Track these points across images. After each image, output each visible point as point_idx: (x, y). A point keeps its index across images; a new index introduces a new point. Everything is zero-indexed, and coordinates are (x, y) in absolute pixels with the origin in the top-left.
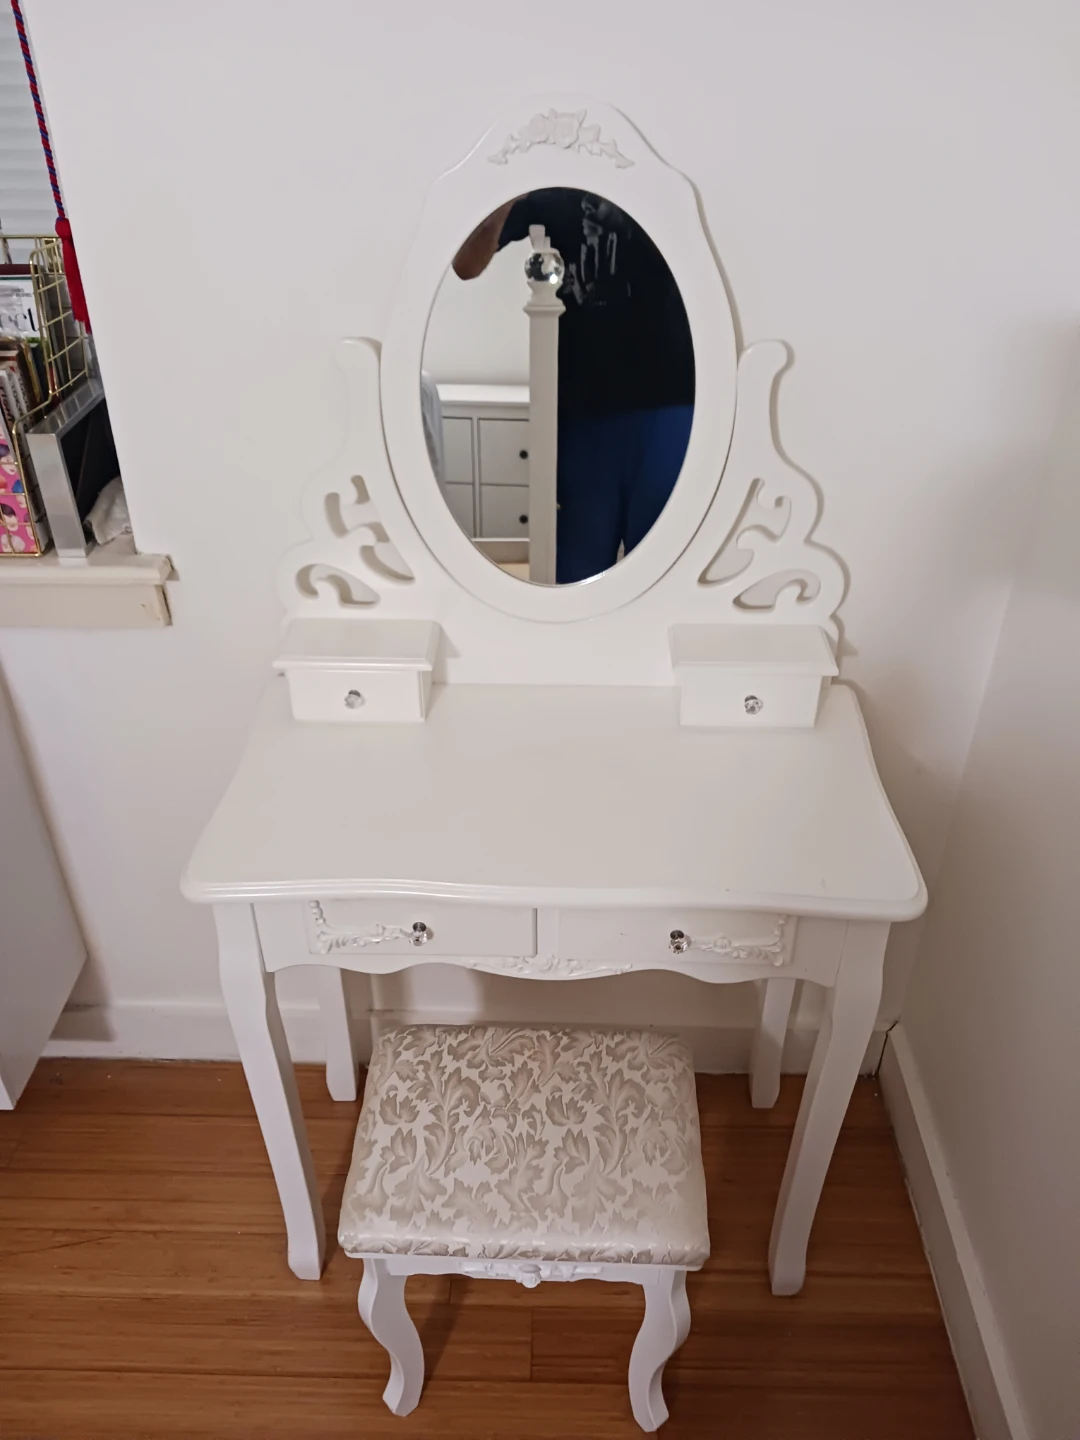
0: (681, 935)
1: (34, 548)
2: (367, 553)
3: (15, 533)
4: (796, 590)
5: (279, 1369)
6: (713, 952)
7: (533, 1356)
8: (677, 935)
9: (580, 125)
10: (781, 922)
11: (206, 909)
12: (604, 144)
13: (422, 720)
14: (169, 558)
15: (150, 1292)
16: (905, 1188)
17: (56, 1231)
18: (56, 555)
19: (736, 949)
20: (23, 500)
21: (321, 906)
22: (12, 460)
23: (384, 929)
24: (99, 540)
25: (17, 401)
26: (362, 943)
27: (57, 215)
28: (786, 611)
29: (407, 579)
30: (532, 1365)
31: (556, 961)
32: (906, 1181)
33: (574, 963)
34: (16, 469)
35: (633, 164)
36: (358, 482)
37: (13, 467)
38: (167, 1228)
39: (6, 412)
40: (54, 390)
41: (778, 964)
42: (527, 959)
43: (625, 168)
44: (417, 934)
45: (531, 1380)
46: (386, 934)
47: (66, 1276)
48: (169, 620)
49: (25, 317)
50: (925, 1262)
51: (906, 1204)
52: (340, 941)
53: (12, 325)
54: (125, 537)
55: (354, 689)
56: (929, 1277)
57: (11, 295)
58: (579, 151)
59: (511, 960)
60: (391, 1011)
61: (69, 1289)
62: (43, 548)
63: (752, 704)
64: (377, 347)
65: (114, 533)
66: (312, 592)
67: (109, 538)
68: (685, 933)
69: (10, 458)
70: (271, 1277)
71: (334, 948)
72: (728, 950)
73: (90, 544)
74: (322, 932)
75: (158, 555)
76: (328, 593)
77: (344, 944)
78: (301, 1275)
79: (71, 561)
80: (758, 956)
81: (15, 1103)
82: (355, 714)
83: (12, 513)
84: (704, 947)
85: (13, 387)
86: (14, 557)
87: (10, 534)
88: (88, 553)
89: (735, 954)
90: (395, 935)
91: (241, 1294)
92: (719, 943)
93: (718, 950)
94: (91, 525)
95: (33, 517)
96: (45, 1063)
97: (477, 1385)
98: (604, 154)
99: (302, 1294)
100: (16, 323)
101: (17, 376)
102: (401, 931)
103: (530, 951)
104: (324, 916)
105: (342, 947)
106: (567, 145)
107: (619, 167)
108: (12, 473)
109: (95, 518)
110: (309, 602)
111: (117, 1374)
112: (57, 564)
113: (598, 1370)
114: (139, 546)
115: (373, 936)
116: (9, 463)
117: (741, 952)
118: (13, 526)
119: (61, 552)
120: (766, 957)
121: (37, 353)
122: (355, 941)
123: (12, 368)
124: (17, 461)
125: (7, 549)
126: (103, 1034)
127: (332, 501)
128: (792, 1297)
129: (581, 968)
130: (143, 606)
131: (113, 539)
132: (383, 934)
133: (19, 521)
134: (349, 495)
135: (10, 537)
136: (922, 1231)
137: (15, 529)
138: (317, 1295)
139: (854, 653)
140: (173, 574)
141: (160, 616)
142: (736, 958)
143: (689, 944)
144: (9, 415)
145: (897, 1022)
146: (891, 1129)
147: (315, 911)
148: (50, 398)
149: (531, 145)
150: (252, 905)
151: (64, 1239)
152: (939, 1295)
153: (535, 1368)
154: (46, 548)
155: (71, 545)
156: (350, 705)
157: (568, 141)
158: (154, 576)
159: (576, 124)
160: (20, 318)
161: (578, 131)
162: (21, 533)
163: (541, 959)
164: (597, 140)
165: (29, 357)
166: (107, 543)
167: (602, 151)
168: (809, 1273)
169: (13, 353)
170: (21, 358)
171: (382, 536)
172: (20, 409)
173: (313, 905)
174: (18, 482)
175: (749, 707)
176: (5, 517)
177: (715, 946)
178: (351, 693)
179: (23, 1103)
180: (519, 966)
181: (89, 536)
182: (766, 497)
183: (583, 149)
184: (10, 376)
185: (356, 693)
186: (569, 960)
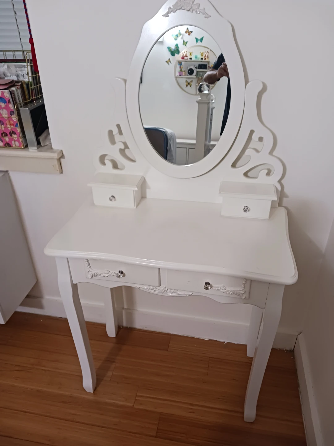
0: (209, 284)
1: (22, 146)
2: (122, 152)
3: (16, 140)
4: (266, 171)
5: (75, 420)
6: (220, 291)
7: (158, 429)
8: (207, 283)
9: (193, 3)
10: (244, 282)
11: (53, 258)
12: (201, 10)
13: (135, 208)
14: (62, 151)
15: (40, 389)
16: (298, 391)
17: (16, 365)
18: (28, 148)
19: (228, 291)
20: (18, 130)
21: (89, 262)
22: (15, 116)
23: (109, 272)
24: (42, 145)
25: (19, 99)
26: (102, 276)
27: (29, 37)
28: (262, 179)
29: (134, 161)
30: (157, 432)
31: (166, 289)
32: (299, 389)
33: (173, 291)
34: (16, 120)
35: (211, 16)
36: (118, 126)
37: (16, 119)
38: (50, 369)
39: (14, 101)
40: (32, 97)
41: (243, 298)
42: (157, 287)
43: (208, 18)
44: (119, 274)
45: (156, 437)
46: (110, 274)
47: (16, 380)
48: (62, 172)
49: (26, 75)
50: (302, 418)
51: (298, 397)
52: (95, 274)
53: (22, 77)
54: (50, 144)
55: (113, 195)
56: (302, 423)
57: (22, 67)
58: (192, 12)
59: (152, 287)
60: (130, 309)
61: (16, 384)
62: (24, 146)
63: (246, 209)
64: (125, 81)
65: (47, 143)
66: (104, 164)
67: (46, 144)
68: (210, 283)
69: (15, 115)
70: (78, 390)
71: (93, 277)
72: (226, 291)
73: (39, 145)
74: (89, 271)
75: (58, 150)
76: (109, 164)
77: (97, 276)
78: (87, 390)
79: (33, 151)
80: (236, 294)
81: (6, 322)
82: (113, 204)
83: (15, 134)
84: (217, 289)
85: (18, 94)
86: (16, 148)
87: (15, 141)
88: (38, 148)
89: (228, 293)
90: (113, 274)
91: (67, 393)
92: (222, 288)
93: (221, 290)
94: (40, 139)
95: (21, 135)
96: (16, 313)
97: (138, 435)
98: (201, 13)
99: (86, 397)
100: (24, 77)
101: (19, 91)
102: (115, 273)
103: (157, 284)
104: (90, 265)
105: (96, 277)
106: (188, 10)
107: (206, 17)
108: (15, 121)
109: (41, 138)
110: (103, 167)
111: (25, 413)
112: (29, 151)
113: (180, 437)
114: (53, 147)
115: (106, 274)
116: (14, 117)
117: (230, 292)
118: (16, 138)
119: (29, 147)
120: (239, 295)
121: (28, 85)
122: (100, 275)
123: (18, 88)
124: (16, 116)
125: (14, 146)
126: (41, 307)
127: (110, 132)
128: (251, 423)
129: (175, 292)
130: (53, 166)
131: (47, 145)
132: (109, 273)
133: (17, 136)
134: (115, 131)
135: (15, 142)
136: (302, 406)
137: (16, 139)
138: (91, 398)
139: (287, 197)
140: (63, 156)
141: (58, 170)
142: (228, 294)
143: (211, 287)
144: (15, 102)
145: (301, 333)
146: (296, 370)
147: (87, 263)
148: (31, 99)
149: (176, 10)
150: (67, 258)
151: (17, 368)
152: (305, 430)
153: (158, 433)
154: (25, 146)
155: (33, 146)
156: (111, 200)
157: (188, 9)
158: (56, 156)
159: (191, 3)
160: (25, 75)
161: (192, 5)
162: (18, 141)
163: (162, 288)
164: (199, 8)
165: (25, 86)
166: (45, 146)
167: (200, 12)
168: (257, 415)
169: (19, 84)
170: (22, 86)
171: (126, 147)
172: (20, 101)
173: (86, 261)
174: (17, 124)
175: (245, 209)
176: (13, 135)
177: (221, 289)
178: (112, 196)
179: (8, 323)
180: (154, 290)
181: (39, 143)
182: (255, 137)
183: (194, 11)
184: (17, 90)
185: (114, 197)
186: (171, 289)
